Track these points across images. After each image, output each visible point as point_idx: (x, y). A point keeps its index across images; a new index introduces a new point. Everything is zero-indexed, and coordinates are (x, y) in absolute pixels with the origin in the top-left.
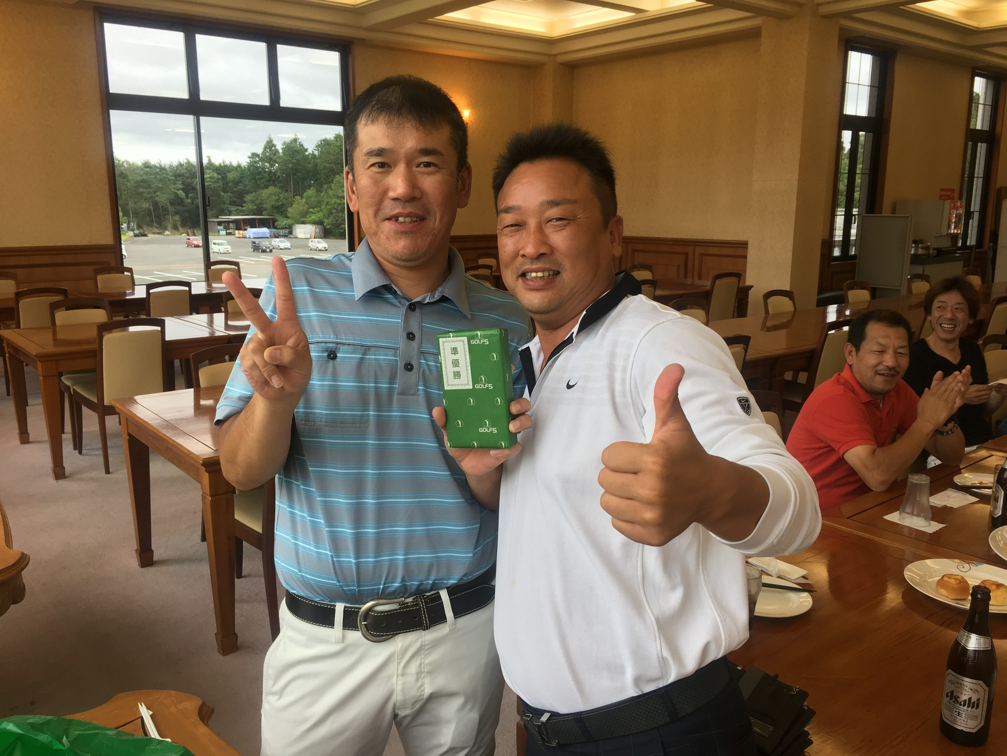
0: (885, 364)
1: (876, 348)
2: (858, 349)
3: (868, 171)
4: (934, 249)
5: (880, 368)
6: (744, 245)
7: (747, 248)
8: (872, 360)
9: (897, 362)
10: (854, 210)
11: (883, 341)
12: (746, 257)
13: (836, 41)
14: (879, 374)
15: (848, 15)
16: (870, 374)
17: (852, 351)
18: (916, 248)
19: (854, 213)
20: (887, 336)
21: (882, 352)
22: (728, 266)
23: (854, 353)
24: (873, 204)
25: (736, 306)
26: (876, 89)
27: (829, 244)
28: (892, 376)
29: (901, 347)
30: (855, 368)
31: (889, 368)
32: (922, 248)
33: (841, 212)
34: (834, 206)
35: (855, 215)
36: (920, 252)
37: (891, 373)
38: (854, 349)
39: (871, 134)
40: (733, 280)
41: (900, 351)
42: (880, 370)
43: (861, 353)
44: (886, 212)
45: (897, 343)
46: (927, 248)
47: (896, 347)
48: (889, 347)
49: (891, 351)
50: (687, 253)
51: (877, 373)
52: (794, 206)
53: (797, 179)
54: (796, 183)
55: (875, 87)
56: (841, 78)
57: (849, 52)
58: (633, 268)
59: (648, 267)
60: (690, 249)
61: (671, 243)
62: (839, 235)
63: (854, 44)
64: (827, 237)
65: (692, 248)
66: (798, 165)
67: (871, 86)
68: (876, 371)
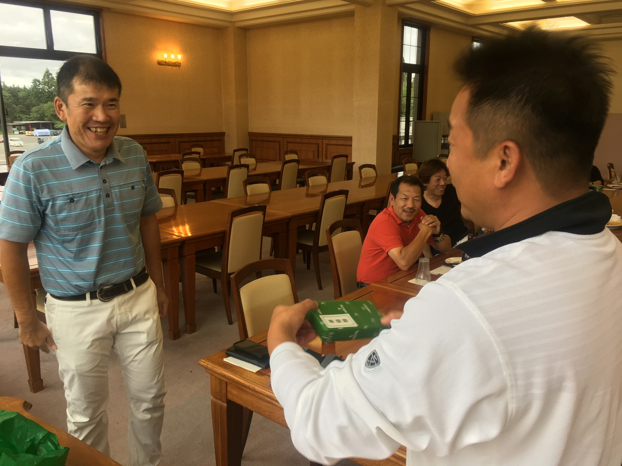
1: (403, 197)
3: (417, 96)
5: (405, 208)
6: (350, 139)
7: (352, 140)
9: (414, 204)
10: (410, 118)
11: (407, 193)
12: (351, 146)
13: (396, 20)
14: (405, 211)
15: (402, 5)
16: (400, 211)
18: (445, 140)
19: (411, 120)
20: (409, 191)
21: (406, 199)
22: (342, 151)
24: (420, 116)
25: (346, 174)
26: (420, 48)
27: (397, 137)
29: (416, 197)
30: (394, 207)
31: (410, 209)
33: (403, 119)
34: (399, 116)
35: (411, 121)
37: (410, 211)
38: (393, 197)
39: (418, 74)
40: (344, 159)
42: (405, 209)
43: (396, 199)
44: (428, 119)
47: (413, 197)
48: (410, 197)
49: (411, 199)
50: (319, 144)
51: (404, 211)
52: (377, 116)
53: (377, 100)
54: (377, 102)
55: (419, 47)
56: (400, 42)
57: (405, 26)
58: (287, 153)
59: (295, 152)
60: (320, 141)
61: (309, 137)
62: (402, 133)
63: (407, 22)
64: (396, 134)
65: (321, 140)
66: (377, 92)
67: (417, 47)
68: (403, 209)
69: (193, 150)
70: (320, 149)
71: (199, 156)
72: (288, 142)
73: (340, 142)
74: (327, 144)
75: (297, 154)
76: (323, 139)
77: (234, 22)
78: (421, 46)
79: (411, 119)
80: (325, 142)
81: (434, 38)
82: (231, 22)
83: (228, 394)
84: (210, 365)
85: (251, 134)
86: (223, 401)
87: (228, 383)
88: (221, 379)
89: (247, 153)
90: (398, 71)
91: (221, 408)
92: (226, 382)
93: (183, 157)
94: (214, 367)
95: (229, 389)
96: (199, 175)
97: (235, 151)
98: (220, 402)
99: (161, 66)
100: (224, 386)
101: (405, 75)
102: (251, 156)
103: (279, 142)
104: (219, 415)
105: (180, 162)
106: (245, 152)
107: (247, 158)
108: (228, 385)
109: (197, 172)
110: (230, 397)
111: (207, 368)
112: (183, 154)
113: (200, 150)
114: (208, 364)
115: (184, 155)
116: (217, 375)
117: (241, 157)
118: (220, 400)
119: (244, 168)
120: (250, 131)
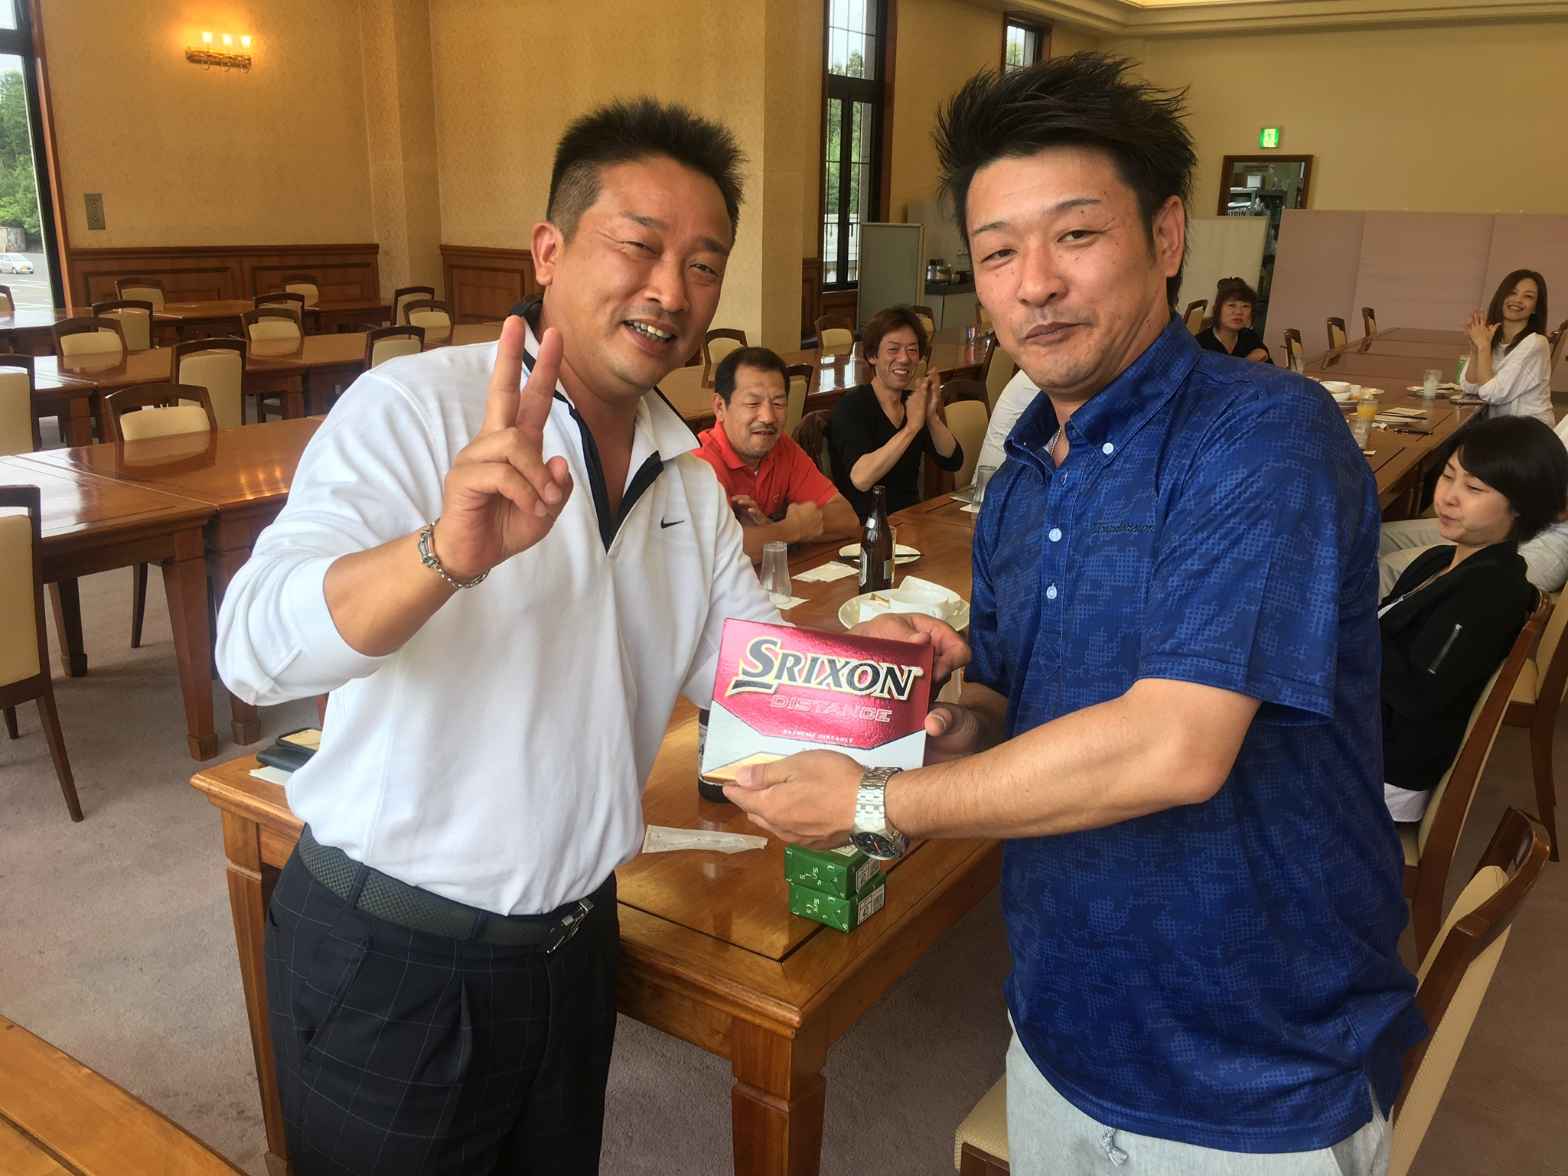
0: (760, 420)
1: (748, 400)
2: (728, 402)
3: (867, 160)
4: (957, 273)
5: (755, 424)
8: (746, 415)
9: (774, 416)
10: (851, 215)
11: (756, 391)
14: (755, 432)
16: (744, 432)
17: (720, 404)
18: (934, 272)
19: (851, 221)
20: (761, 384)
21: (756, 404)
23: (723, 406)
24: (876, 210)
26: (873, 39)
27: (814, 266)
28: (770, 433)
29: (778, 397)
30: (726, 425)
31: (767, 425)
32: (941, 271)
33: (833, 218)
34: (822, 211)
35: (852, 224)
36: (939, 276)
38: (723, 401)
39: (872, 106)
41: (777, 401)
42: (756, 428)
43: (731, 406)
44: (894, 220)
45: (773, 391)
46: (947, 271)
47: (772, 397)
48: (764, 399)
49: (766, 403)
51: (753, 433)
52: (761, 208)
53: (762, 169)
54: (761, 174)
56: (822, 21)
62: (831, 254)
64: (814, 255)
66: (762, 146)
67: (867, 34)
68: (751, 429)
69: (290, 289)
71: (301, 304)
78: (874, 34)
79: (853, 217)
81: (906, 14)
83: (263, 851)
84: (216, 787)
85: (447, 251)
86: (252, 869)
87: (261, 826)
88: (245, 819)
89: (433, 298)
90: (818, 95)
91: (249, 882)
92: (257, 825)
93: (256, 307)
94: (224, 790)
95: (264, 839)
96: (298, 353)
97: (400, 293)
98: (248, 872)
99: (197, 66)
100: (252, 832)
101: (835, 106)
102: (433, 305)
103: (522, 272)
104: (246, 902)
105: (243, 319)
106: (426, 296)
107: (432, 311)
108: (261, 831)
109: (294, 346)
110: (268, 857)
111: (209, 793)
112: (256, 299)
113: (309, 290)
114: (211, 784)
115: (259, 302)
116: (233, 809)
117: (410, 307)
118: (247, 866)
119: (407, 336)
120: (445, 241)
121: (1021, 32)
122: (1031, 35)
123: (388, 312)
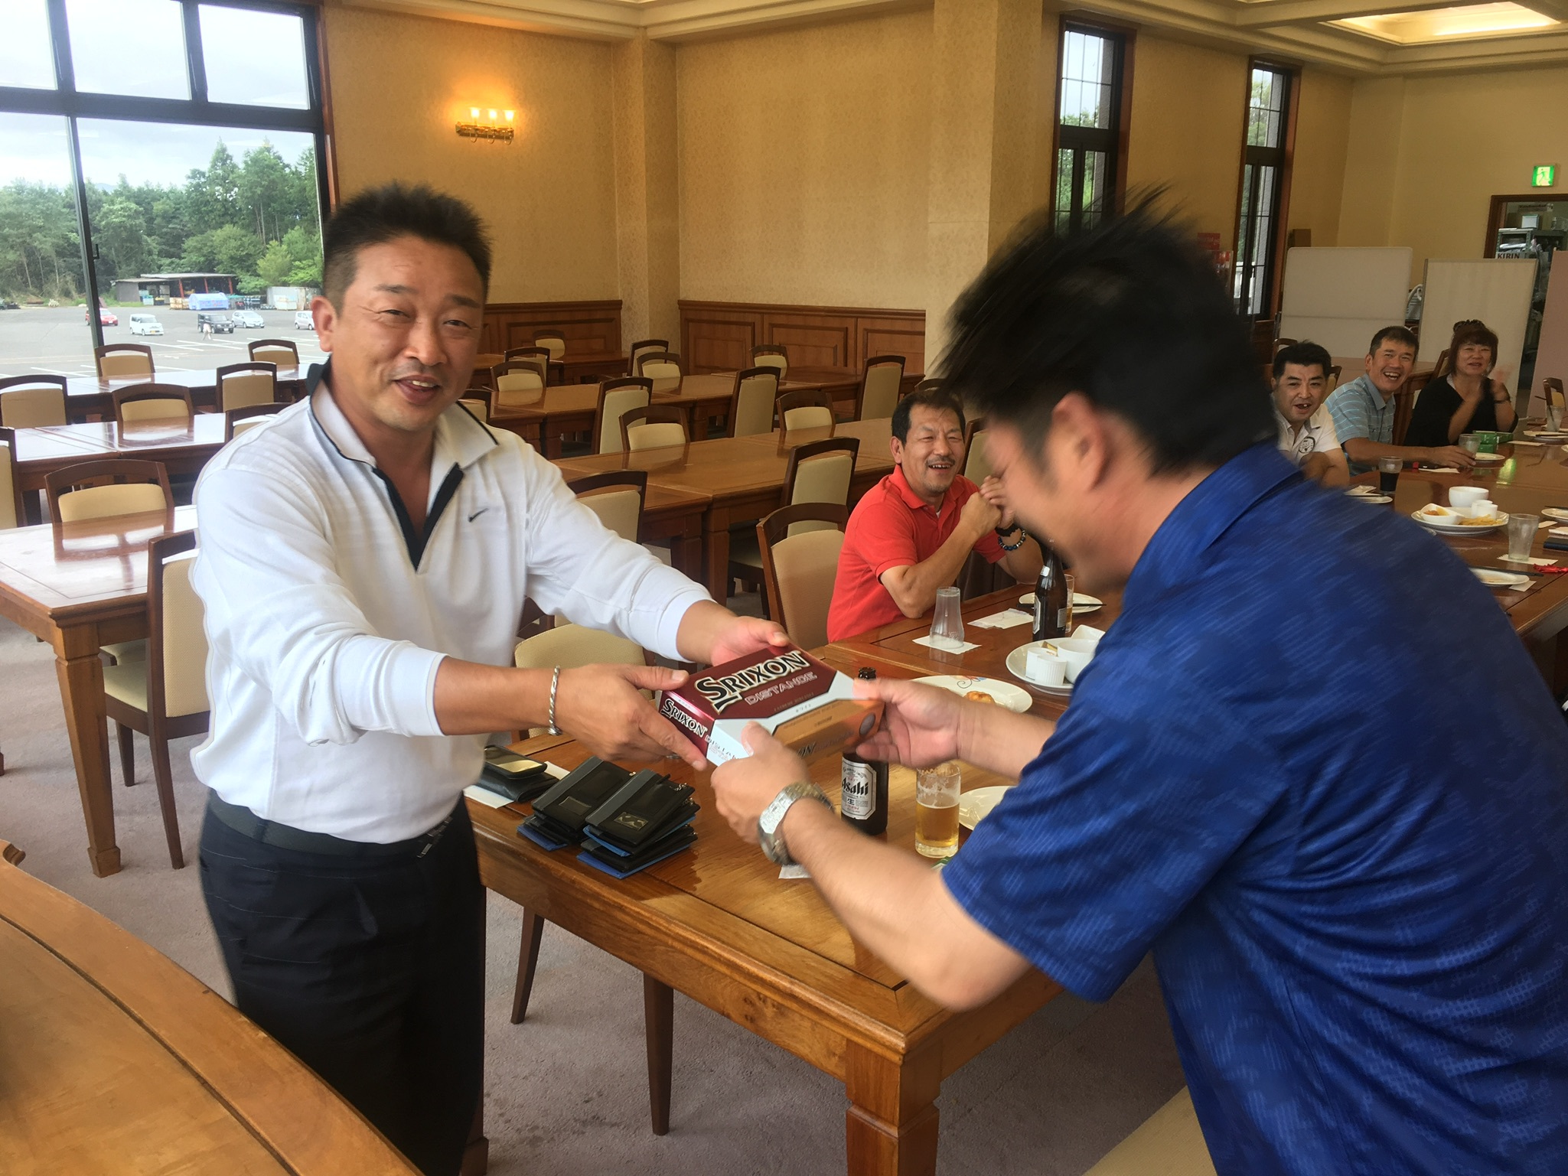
0: (935, 452)
1: (923, 435)
2: (904, 442)
5: (931, 458)
6: (922, 316)
7: (924, 320)
8: (921, 450)
9: (949, 448)
11: (930, 425)
12: (923, 334)
13: (1038, 17)
14: (931, 467)
16: (921, 469)
17: (898, 446)
20: (934, 420)
21: (931, 438)
22: (898, 347)
23: (901, 448)
26: (1110, 88)
28: (947, 467)
30: (904, 466)
31: (942, 460)
37: (944, 462)
38: (900, 443)
39: (1103, 154)
40: (894, 367)
41: (951, 435)
42: (932, 461)
43: (908, 445)
45: (947, 426)
48: (939, 432)
49: (941, 437)
50: (847, 329)
53: (988, 221)
54: (987, 226)
55: (1109, 85)
56: (1054, 71)
57: (1067, 33)
58: (758, 351)
59: (781, 350)
60: (850, 323)
61: (823, 313)
63: (1072, 22)
65: (853, 320)
66: (988, 198)
67: (1102, 84)
68: (928, 465)
69: (539, 343)
70: (851, 342)
71: (546, 357)
72: (773, 326)
73: (899, 325)
74: (867, 331)
75: (785, 355)
76: (857, 317)
77: (645, 28)
78: (1110, 83)
80: (863, 324)
81: (1144, 61)
82: (638, 27)
85: (685, 306)
89: (667, 351)
90: (1048, 145)
93: (507, 360)
96: (540, 403)
97: (636, 346)
99: (466, 139)
101: (1067, 156)
102: (666, 358)
103: (753, 325)
105: (492, 372)
106: (661, 349)
107: (666, 363)
109: (536, 397)
112: (507, 353)
113: (555, 345)
115: (509, 355)
117: (644, 359)
119: (640, 386)
120: (683, 296)
121: (1269, 75)
122: (1279, 77)
123: (625, 365)
